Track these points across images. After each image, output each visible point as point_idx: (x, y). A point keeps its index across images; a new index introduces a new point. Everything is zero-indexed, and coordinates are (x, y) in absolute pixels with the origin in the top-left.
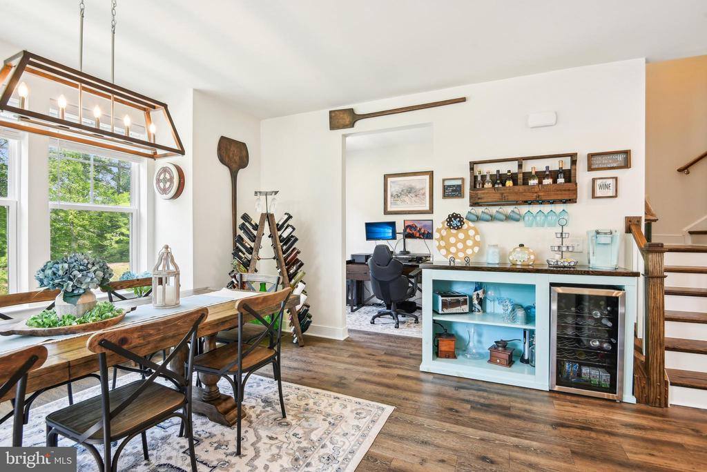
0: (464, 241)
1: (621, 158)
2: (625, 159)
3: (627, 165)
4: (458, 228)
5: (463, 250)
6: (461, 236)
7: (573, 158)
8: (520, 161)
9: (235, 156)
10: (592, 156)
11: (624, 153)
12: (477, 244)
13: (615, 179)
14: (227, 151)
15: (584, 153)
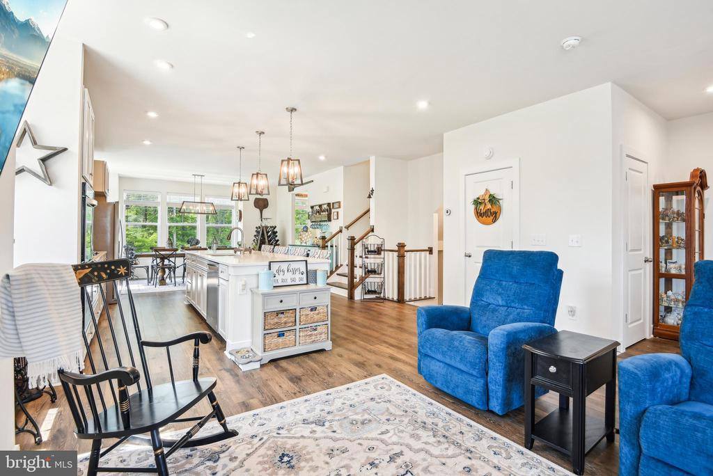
0: (307, 236)
2: (339, 204)
3: (340, 207)
4: (306, 231)
5: (306, 240)
6: (307, 234)
7: (329, 204)
8: (320, 206)
9: (261, 204)
10: (333, 203)
11: (339, 202)
12: (310, 237)
13: (338, 212)
14: (258, 203)
15: (331, 202)
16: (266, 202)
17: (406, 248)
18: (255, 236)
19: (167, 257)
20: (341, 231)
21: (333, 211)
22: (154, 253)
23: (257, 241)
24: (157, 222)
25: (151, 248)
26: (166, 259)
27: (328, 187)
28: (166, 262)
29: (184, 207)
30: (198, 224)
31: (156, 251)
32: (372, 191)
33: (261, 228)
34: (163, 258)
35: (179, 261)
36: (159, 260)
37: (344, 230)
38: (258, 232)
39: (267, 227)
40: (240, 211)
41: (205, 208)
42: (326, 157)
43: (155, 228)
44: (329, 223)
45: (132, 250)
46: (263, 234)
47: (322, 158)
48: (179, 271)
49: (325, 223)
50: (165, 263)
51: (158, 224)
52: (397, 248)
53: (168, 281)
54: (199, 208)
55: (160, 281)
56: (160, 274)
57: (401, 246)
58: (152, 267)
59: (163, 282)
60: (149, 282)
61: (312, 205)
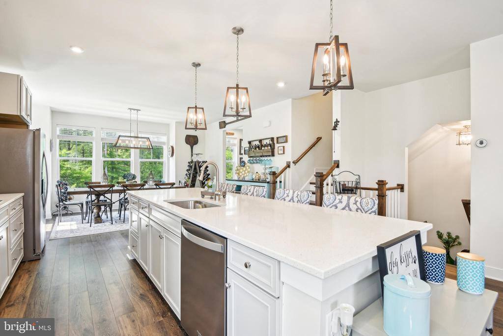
0: (245, 171)
1: (285, 138)
2: (285, 139)
3: (286, 141)
4: (244, 166)
5: (244, 174)
6: (244, 169)
7: (272, 139)
8: (260, 141)
9: (192, 141)
10: (278, 138)
11: (286, 137)
12: (249, 172)
13: (284, 147)
14: (189, 140)
15: (275, 137)
16: (196, 139)
17: (387, 186)
18: (187, 170)
19: (103, 193)
20: (288, 166)
21: (277, 145)
22: (88, 189)
23: (190, 175)
24: (91, 156)
25: (86, 183)
26: (102, 195)
27: (270, 122)
28: (102, 198)
29: (120, 141)
30: (132, 159)
31: (90, 187)
32: (337, 122)
33: (193, 164)
34: (98, 195)
35: (116, 197)
36: (94, 197)
37: (292, 165)
38: (191, 167)
39: (199, 162)
40: (172, 148)
41: (140, 143)
42: (286, 83)
43: (90, 163)
44: (272, 158)
45: (66, 185)
46: (195, 168)
47: (281, 85)
48: (116, 206)
49: (269, 158)
50: (100, 199)
51: (93, 159)
52: (376, 186)
53: (104, 217)
54: (133, 143)
55: (95, 218)
56: (95, 211)
57: (381, 184)
58: (87, 203)
59: (98, 220)
60: (83, 219)
61: (250, 140)
